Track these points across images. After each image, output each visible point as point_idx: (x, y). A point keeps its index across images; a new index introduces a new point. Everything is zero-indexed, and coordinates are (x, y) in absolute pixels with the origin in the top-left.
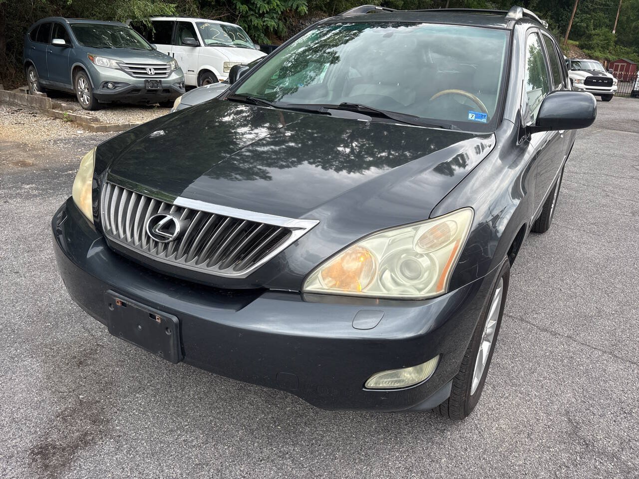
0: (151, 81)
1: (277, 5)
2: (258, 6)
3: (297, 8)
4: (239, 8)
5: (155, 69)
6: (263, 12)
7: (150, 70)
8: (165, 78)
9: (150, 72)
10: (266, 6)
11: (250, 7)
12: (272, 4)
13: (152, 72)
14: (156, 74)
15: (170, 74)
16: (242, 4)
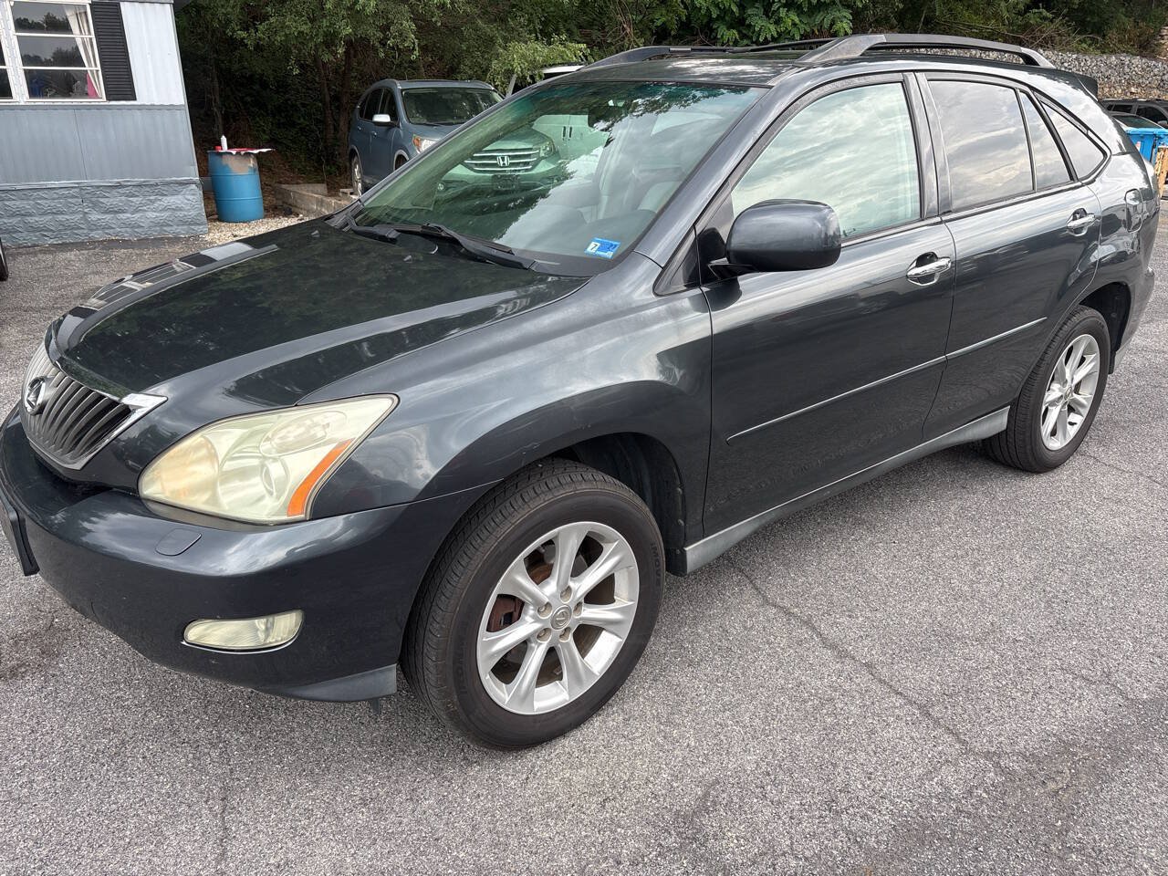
0: (502, 176)
1: (794, 24)
2: (757, 29)
3: (831, 25)
4: (722, 36)
5: (512, 157)
6: (766, 38)
7: (503, 159)
8: (527, 170)
9: (502, 163)
10: (772, 27)
11: (744, 32)
12: (785, 22)
13: (505, 162)
14: (512, 164)
15: (535, 165)
16: (728, 29)
